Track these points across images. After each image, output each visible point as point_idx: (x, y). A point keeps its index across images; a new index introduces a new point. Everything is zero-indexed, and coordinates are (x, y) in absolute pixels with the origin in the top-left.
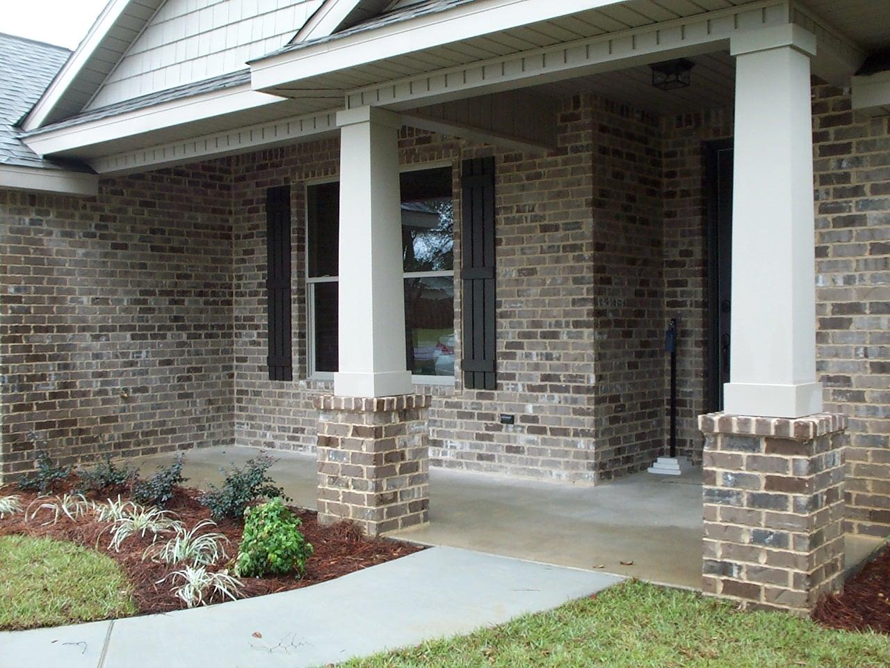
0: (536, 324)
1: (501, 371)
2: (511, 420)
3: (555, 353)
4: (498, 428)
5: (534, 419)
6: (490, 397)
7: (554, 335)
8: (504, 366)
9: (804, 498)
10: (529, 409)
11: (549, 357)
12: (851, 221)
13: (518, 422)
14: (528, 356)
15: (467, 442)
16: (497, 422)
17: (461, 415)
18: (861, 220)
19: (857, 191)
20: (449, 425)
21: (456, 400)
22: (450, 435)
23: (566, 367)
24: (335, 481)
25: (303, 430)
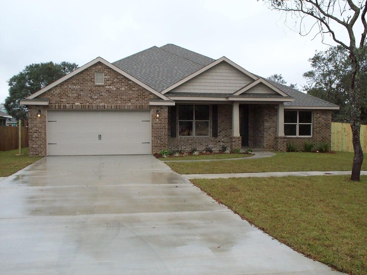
0: (224, 128)
1: (218, 135)
2: (220, 142)
3: (227, 132)
4: (218, 143)
5: (223, 141)
6: (216, 138)
7: (227, 130)
8: (219, 134)
9: (286, 142)
10: (223, 140)
11: (226, 133)
12: (271, 118)
13: (221, 142)
14: (223, 133)
15: (212, 145)
16: (218, 142)
17: (211, 141)
18: (272, 118)
19: (271, 116)
20: (209, 143)
21: (210, 139)
22: (209, 144)
23: (228, 134)
24: (235, 146)
25: (179, 146)
